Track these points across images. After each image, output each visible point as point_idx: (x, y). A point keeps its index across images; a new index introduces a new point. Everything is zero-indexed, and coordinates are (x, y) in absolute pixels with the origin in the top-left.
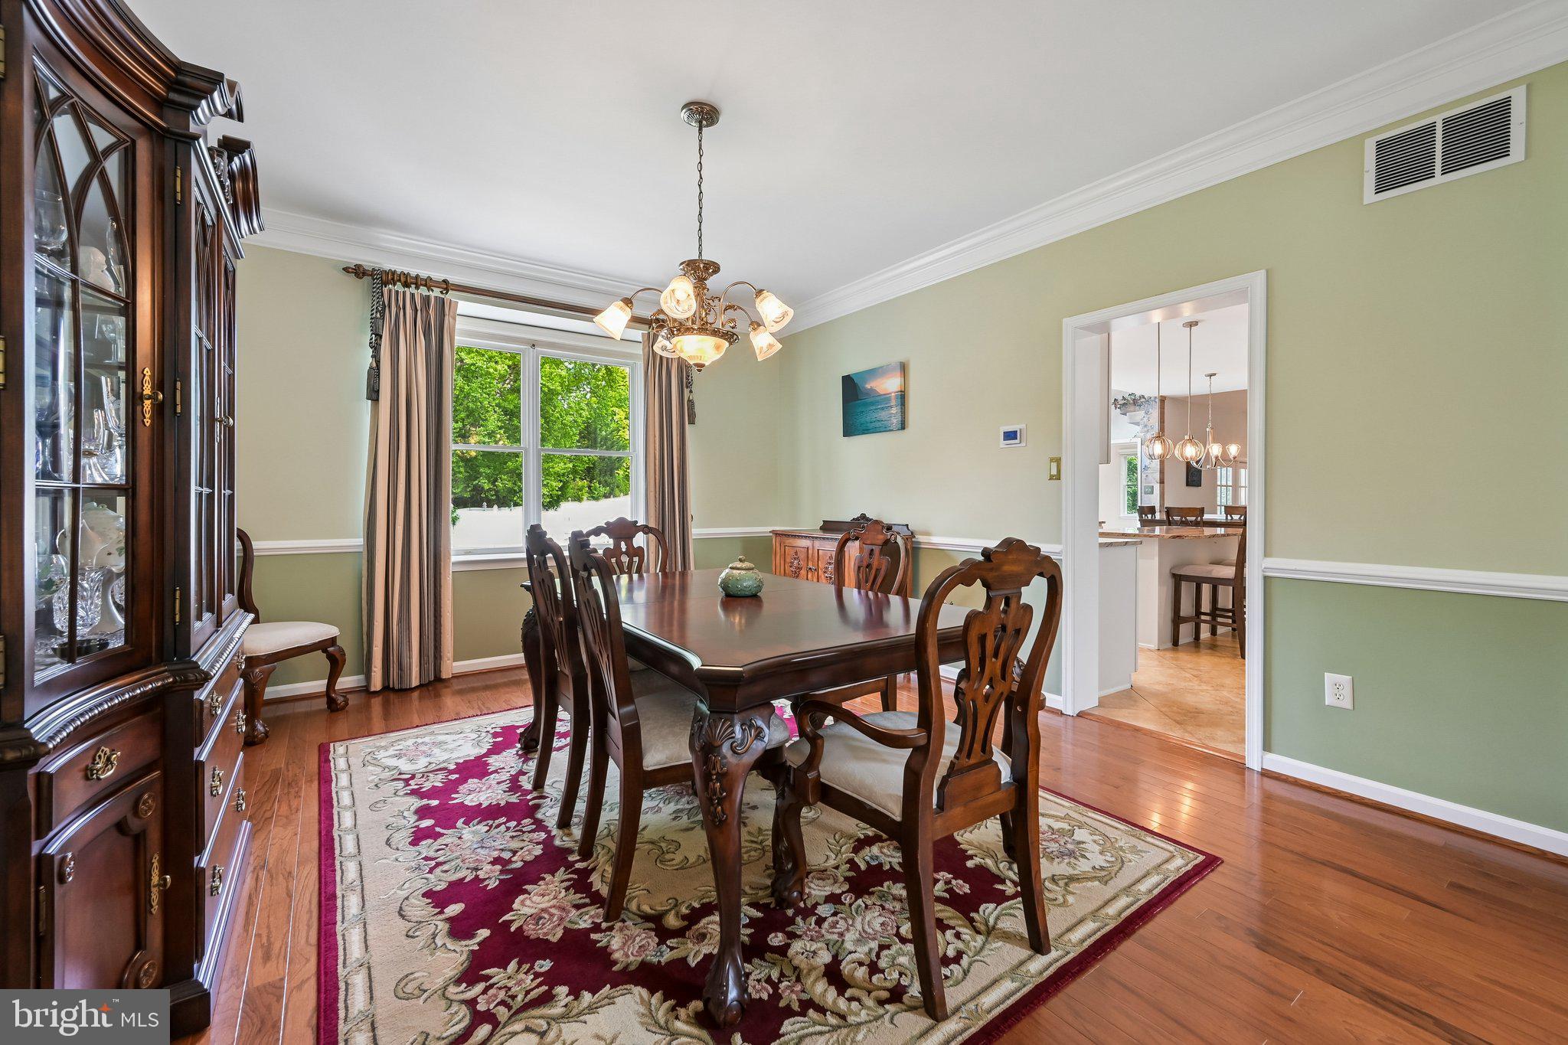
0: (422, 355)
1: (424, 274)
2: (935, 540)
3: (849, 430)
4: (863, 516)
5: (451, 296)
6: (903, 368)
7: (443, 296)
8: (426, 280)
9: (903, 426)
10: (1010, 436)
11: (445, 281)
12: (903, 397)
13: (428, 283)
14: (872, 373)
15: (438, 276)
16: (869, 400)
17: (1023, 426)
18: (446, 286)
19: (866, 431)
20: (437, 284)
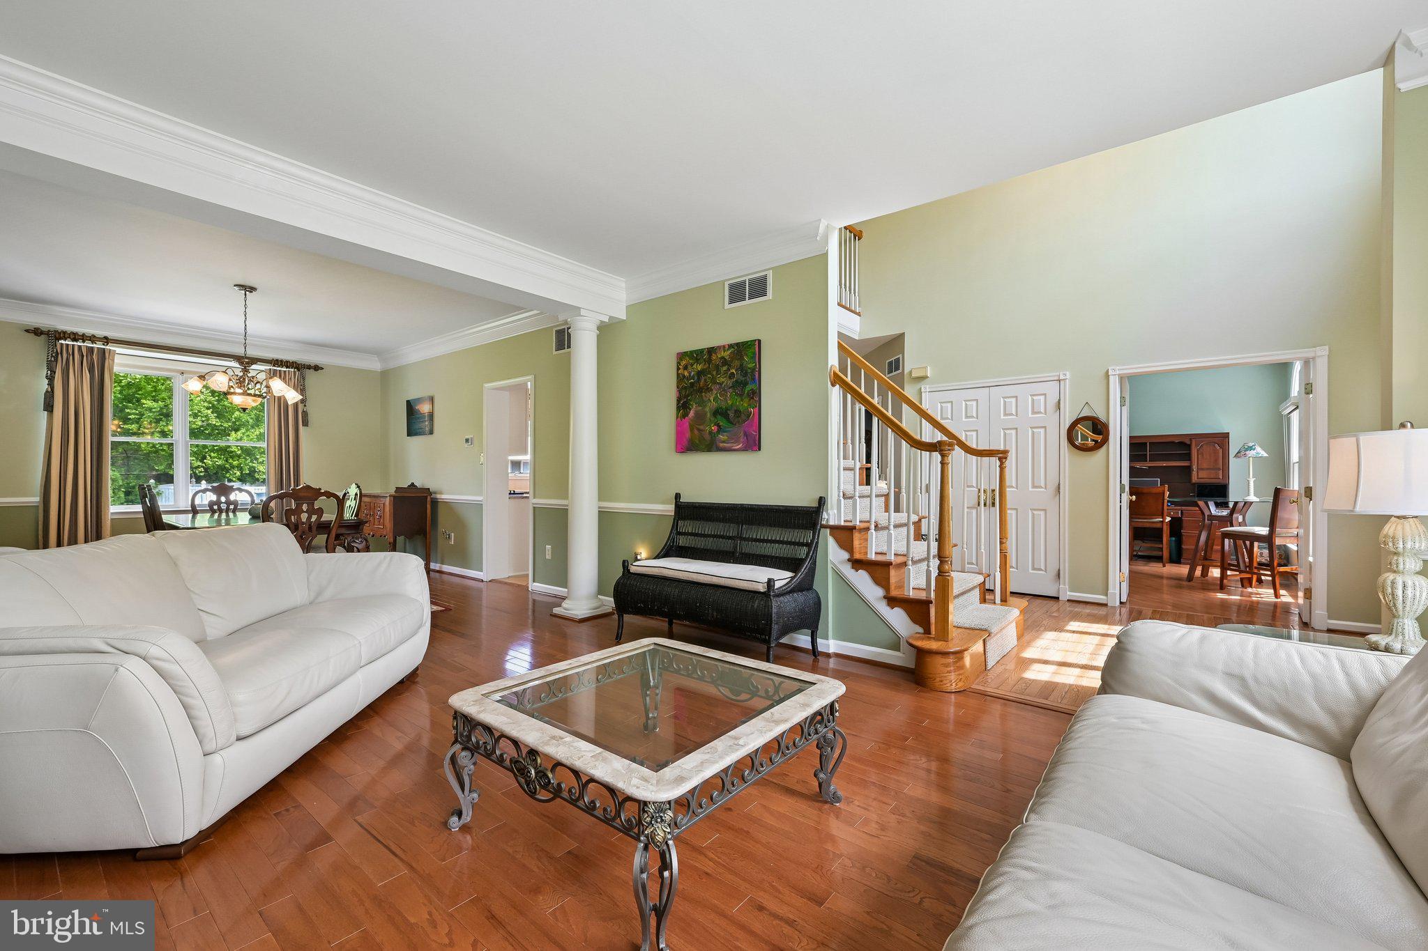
0: (87, 385)
1: (89, 331)
2: (443, 496)
3: (410, 433)
4: (413, 484)
5: (109, 347)
6: (432, 399)
7: (104, 347)
8: (90, 337)
9: (431, 432)
10: (467, 440)
11: (106, 338)
12: (431, 415)
13: (93, 339)
14: (419, 400)
15: (100, 333)
16: (417, 416)
17: (472, 436)
18: (106, 340)
19: (416, 434)
20: (100, 339)
